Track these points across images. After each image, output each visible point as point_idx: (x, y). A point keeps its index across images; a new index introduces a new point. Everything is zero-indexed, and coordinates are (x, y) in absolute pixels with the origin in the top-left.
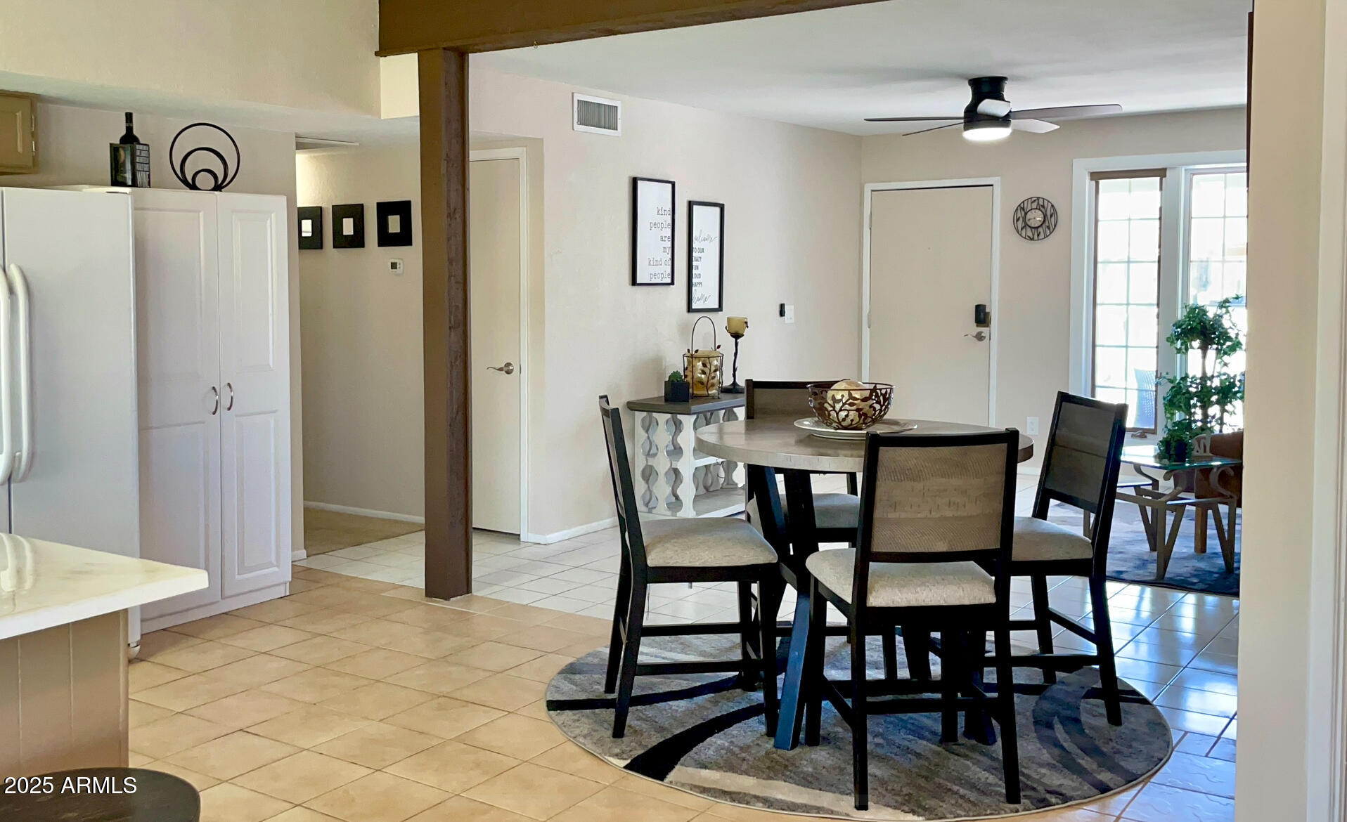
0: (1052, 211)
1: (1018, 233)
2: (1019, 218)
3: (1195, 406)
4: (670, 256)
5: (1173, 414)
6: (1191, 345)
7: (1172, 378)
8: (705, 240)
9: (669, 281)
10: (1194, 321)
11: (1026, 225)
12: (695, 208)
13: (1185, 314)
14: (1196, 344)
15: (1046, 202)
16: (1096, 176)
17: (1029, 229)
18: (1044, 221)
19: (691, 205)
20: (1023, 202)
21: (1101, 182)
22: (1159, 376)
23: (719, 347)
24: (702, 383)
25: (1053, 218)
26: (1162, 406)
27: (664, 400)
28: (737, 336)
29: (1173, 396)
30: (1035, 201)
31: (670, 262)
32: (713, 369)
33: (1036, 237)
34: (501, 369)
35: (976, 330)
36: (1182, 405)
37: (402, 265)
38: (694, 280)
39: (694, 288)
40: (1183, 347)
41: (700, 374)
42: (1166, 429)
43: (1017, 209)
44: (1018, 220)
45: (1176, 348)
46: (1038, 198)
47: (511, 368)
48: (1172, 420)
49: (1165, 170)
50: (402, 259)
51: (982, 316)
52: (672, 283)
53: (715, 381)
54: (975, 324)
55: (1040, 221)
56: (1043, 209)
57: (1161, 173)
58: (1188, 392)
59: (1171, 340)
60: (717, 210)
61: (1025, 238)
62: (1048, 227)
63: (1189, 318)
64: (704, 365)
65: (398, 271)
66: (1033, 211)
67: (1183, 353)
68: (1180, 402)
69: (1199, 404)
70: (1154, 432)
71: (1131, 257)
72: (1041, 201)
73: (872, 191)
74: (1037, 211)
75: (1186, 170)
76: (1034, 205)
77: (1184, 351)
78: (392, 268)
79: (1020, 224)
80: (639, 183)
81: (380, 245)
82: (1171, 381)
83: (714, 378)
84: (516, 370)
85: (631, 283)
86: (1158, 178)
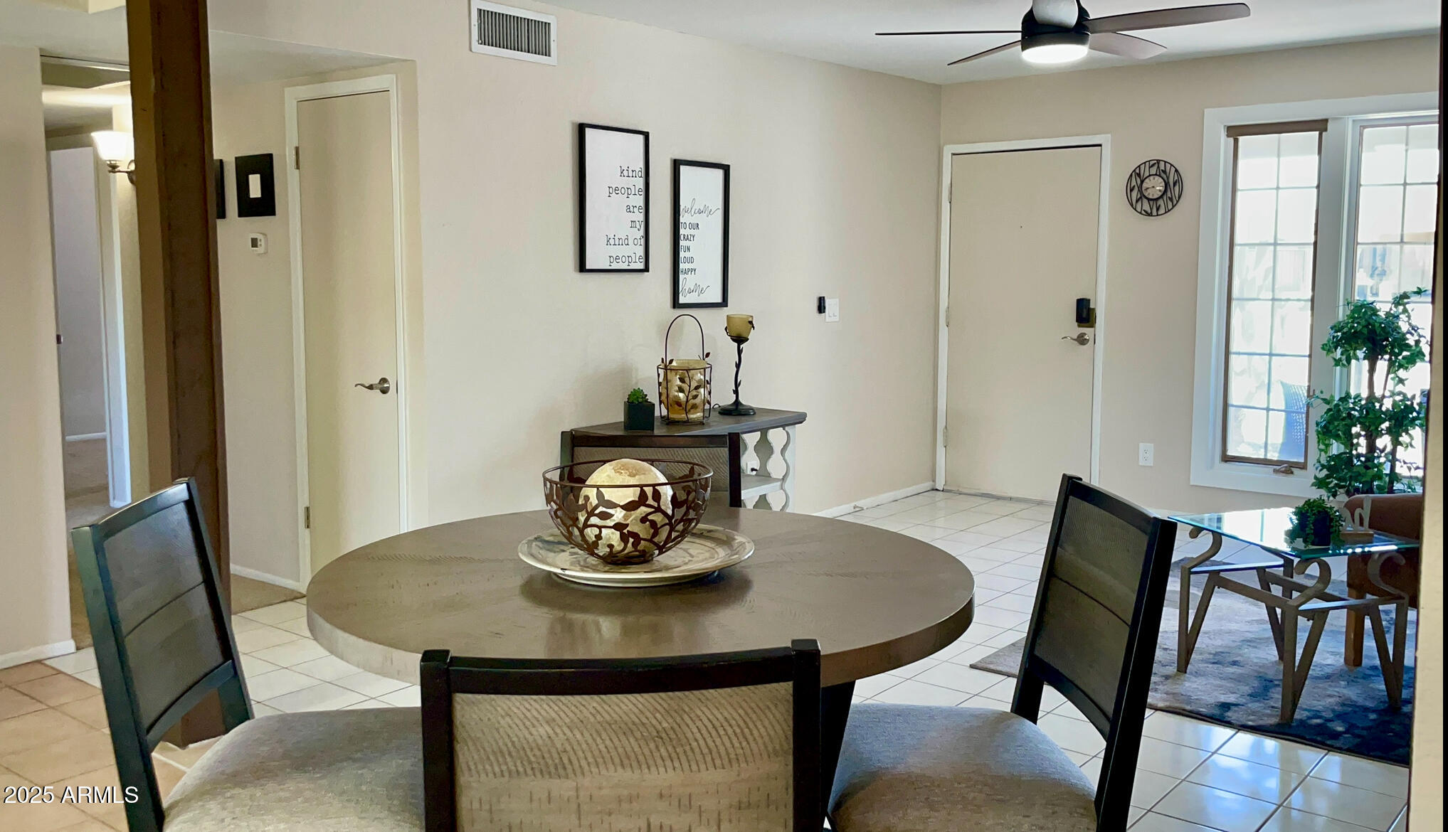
0: (1176, 178)
1: (1132, 205)
2: (1134, 186)
3: (1358, 435)
4: (642, 232)
5: (1328, 446)
6: (1355, 354)
7: (1328, 398)
8: (700, 212)
9: (641, 266)
10: (1358, 323)
11: (1142, 197)
12: (684, 170)
13: (1348, 312)
14: (1360, 354)
15: (1168, 166)
16: (1235, 132)
17: (1145, 201)
18: (1165, 191)
19: (677, 164)
20: (1139, 166)
21: (1241, 139)
22: (1311, 394)
23: (708, 355)
24: (679, 404)
25: (1177, 188)
26: (1315, 434)
27: (623, 427)
28: (740, 340)
29: (1330, 422)
30: (1153, 165)
31: (643, 241)
32: (694, 384)
33: (1154, 213)
34: (371, 387)
35: (1077, 331)
36: (1340, 432)
37: (263, 243)
38: (682, 266)
39: (681, 277)
40: (1344, 357)
41: (677, 392)
42: (1317, 465)
43: (1131, 175)
44: (1132, 190)
45: (1335, 359)
46: (1158, 161)
47: (386, 385)
48: (1326, 453)
49: (1326, 121)
50: (264, 235)
51: (1085, 314)
52: (646, 269)
53: (698, 401)
54: (1076, 324)
55: (1160, 191)
56: (1165, 176)
57: (1320, 125)
58: (1349, 415)
59: (1329, 348)
60: (720, 173)
61: (1141, 213)
62: (1171, 199)
63: (1354, 318)
64: (682, 380)
65: (260, 250)
66: (1152, 178)
67: (1343, 365)
68: (1339, 430)
69: (1363, 433)
70: (1303, 466)
71: (1279, 236)
72: (1162, 163)
73: (954, 154)
74: (1157, 178)
75: (1354, 121)
76: (1153, 171)
77: (1344, 362)
78: (252, 247)
79: (1135, 194)
80: (588, 131)
81: (240, 215)
82: (1326, 401)
83: (695, 397)
84: (392, 389)
85: (578, 268)
86: (1317, 133)
